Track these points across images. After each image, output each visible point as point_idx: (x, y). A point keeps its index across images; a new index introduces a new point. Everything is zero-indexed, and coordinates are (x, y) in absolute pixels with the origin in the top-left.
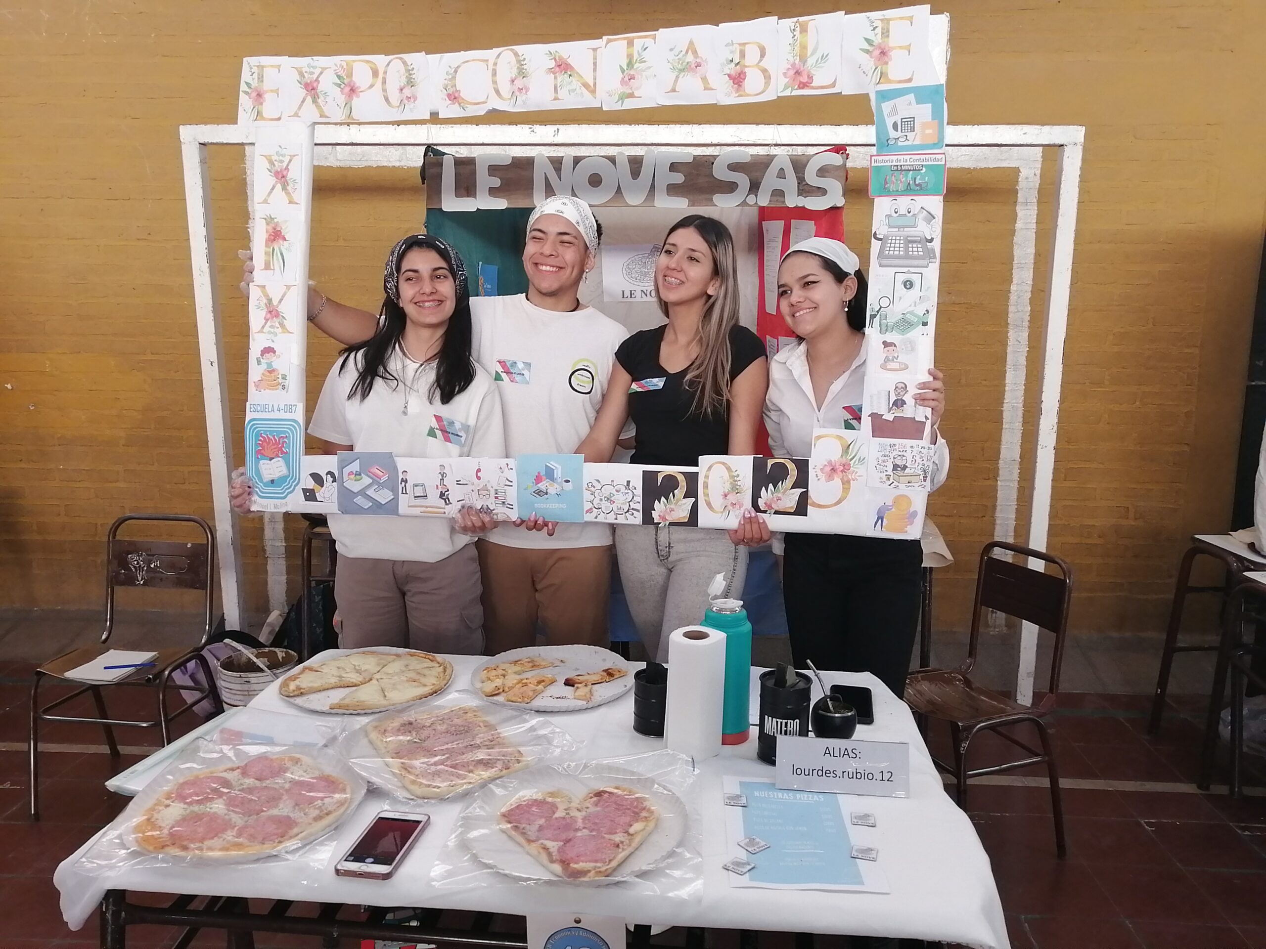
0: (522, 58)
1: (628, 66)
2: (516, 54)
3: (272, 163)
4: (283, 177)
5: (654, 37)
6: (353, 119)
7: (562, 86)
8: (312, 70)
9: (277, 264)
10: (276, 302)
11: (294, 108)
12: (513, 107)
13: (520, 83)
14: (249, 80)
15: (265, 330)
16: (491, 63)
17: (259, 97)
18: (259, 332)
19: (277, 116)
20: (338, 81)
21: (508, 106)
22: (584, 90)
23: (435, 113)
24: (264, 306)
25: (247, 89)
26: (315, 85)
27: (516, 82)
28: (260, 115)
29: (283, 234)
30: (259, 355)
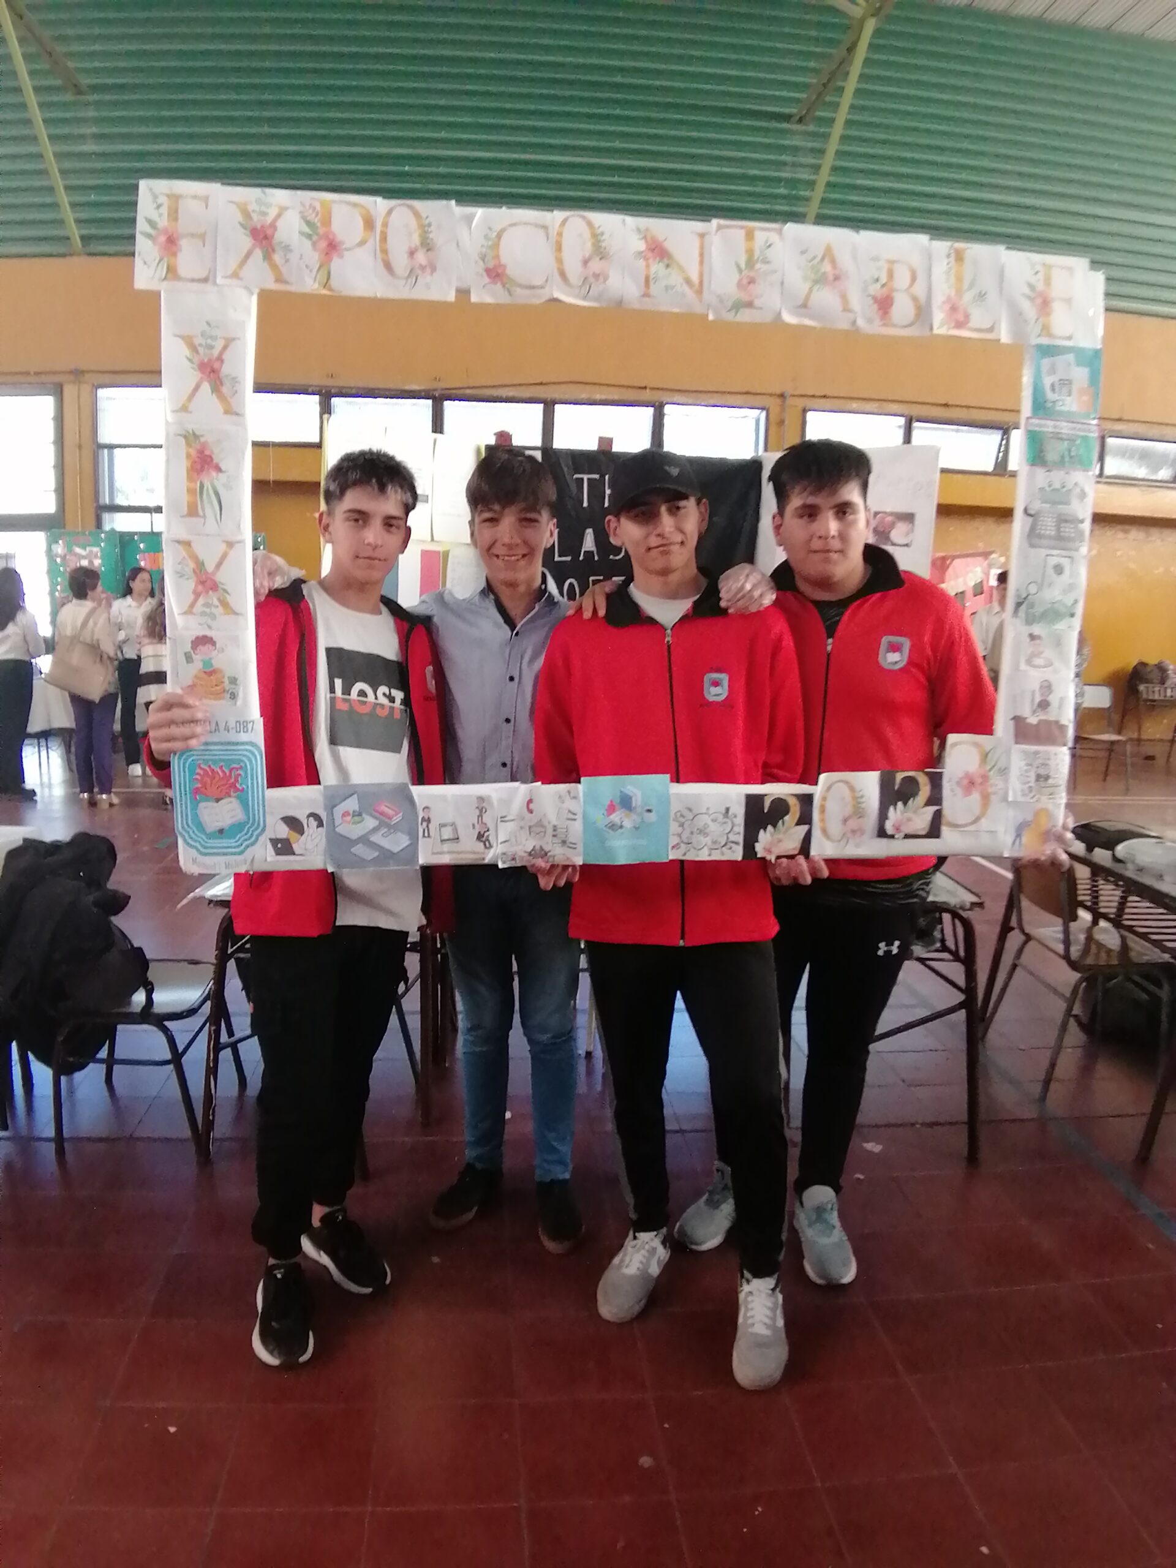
0: (598, 231)
1: (747, 264)
2: (589, 224)
3: (194, 348)
4: (213, 371)
5: (780, 232)
6: (330, 289)
7: (656, 279)
8: (263, 208)
9: (209, 509)
10: (210, 567)
11: (233, 265)
12: (585, 298)
13: (596, 266)
14: (154, 216)
15: (195, 610)
16: (553, 232)
17: (171, 243)
18: (185, 613)
19: (203, 275)
20: (307, 230)
21: (577, 296)
22: (686, 289)
23: (463, 293)
24: (192, 575)
25: (148, 229)
26: (269, 232)
27: (590, 264)
28: (172, 273)
29: (215, 461)
30: (188, 647)
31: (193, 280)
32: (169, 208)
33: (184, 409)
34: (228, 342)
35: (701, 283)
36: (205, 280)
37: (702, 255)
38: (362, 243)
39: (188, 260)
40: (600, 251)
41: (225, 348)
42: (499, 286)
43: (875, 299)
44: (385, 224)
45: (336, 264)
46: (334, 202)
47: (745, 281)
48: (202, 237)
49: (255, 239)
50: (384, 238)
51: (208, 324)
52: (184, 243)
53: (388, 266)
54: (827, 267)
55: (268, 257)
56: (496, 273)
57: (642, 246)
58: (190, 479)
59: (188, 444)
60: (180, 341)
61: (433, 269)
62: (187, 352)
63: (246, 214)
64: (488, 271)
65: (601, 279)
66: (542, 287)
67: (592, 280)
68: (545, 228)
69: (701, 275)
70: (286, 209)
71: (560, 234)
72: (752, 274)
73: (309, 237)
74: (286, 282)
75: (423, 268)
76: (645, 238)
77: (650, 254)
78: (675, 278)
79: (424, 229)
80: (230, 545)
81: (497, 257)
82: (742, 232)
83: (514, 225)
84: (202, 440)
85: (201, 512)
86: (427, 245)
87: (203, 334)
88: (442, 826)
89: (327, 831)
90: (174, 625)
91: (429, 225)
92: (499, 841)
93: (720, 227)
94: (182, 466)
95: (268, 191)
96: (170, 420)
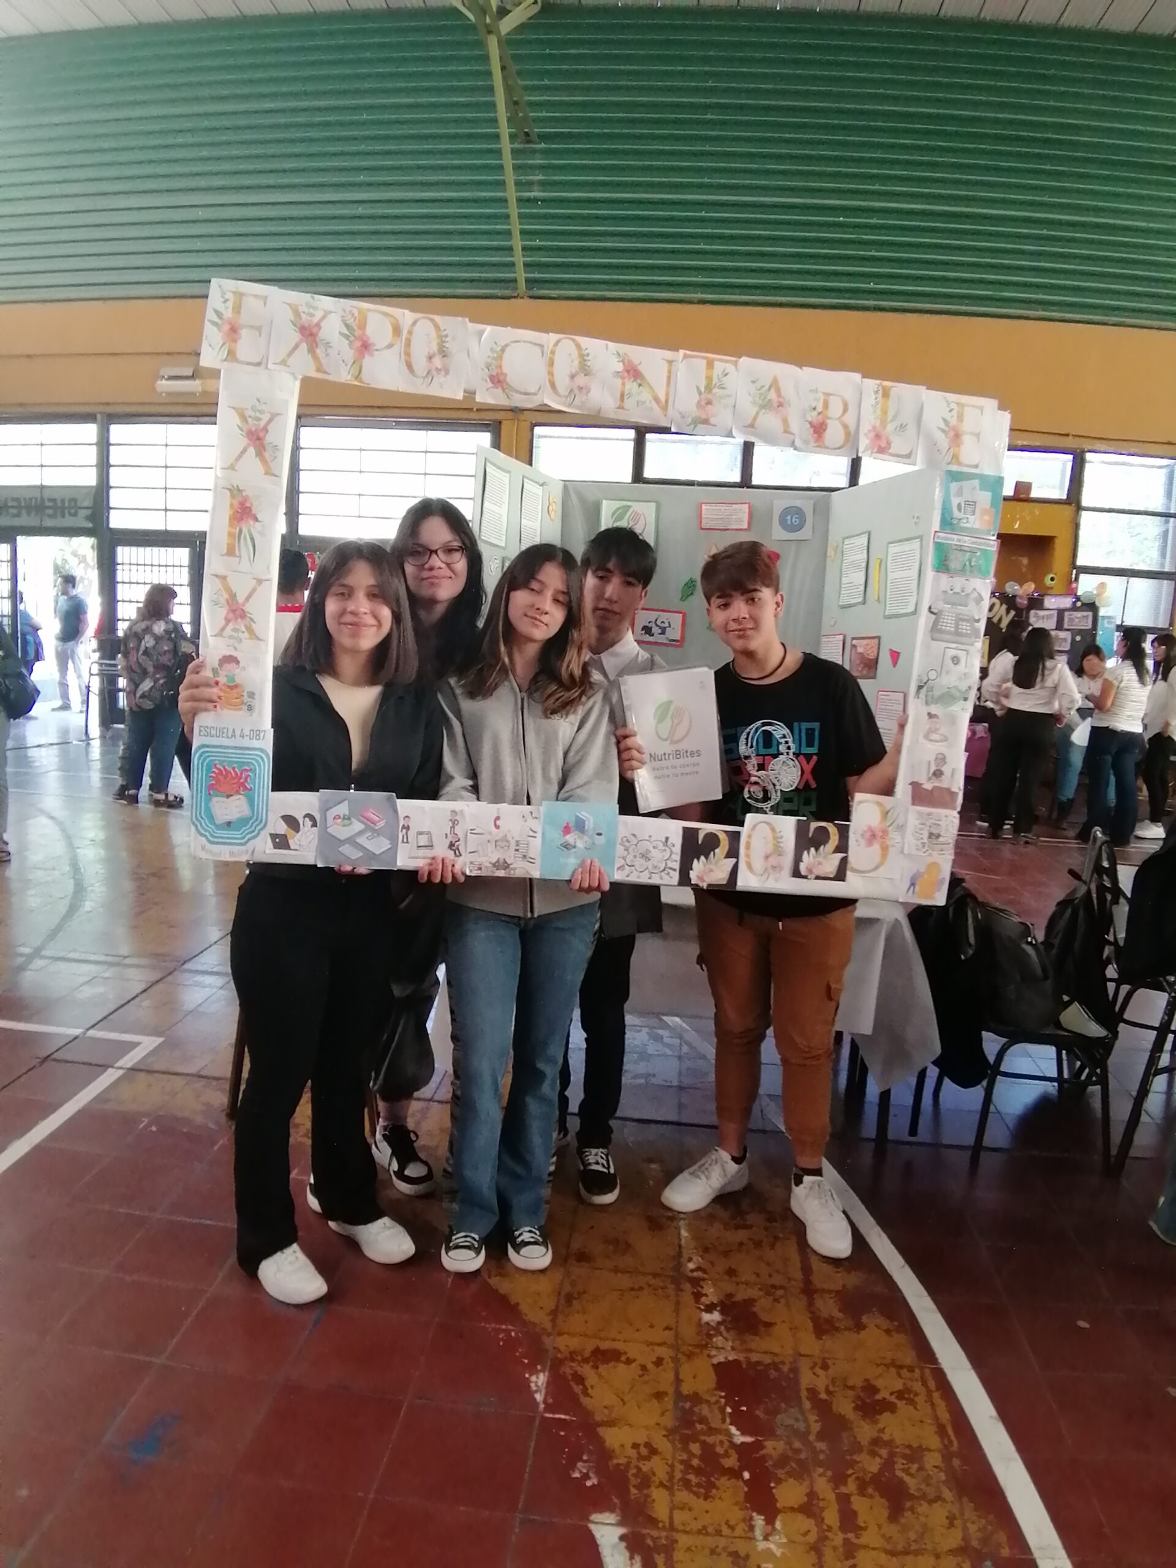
0: (586, 352)
1: (706, 388)
2: (578, 346)
3: (244, 418)
4: (259, 439)
5: (735, 364)
6: (361, 381)
7: (630, 395)
8: (311, 311)
9: (245, 550)
10: (241, 599)
11: (283, 354)
12: (570, 406)
13: (581, 380)
14: (220, 307)
15: (224, 634)
16: (547, 351)
17: (233, 332)
18: (216, 636)
19: (257, 360)
20: (346, 331)
21: (564, 404)
22: (654, 405)
23: (470, 394)
24: (225, 603)
25: (216, 319)
26: (315, 330)
27: (576, 379)
28: (231, 355)
29: (254, 511)
30: (216, 665)
31: (248, 364)
32: (234, 303)
33: (232, 467)
34: (274, 416)
35: (667, 401)
36: (259, 364)
37: (669, 378)
38: (390, 346)
39: (246, 348)
40: (585, 369)
41: (270, 421)
42: (499, 390)
43: (810, 423)
44: (410, 332)
45: (367, 361)
46: (369, 310)
47: (703, 403)
48: (259, 329)
49: (302, 334)
50: (408, 343)
51: (258, 400)
52: (244, 333)
53: (409, 366)
54: (772, 395)
55: (312, 350)
56: (498, 380)
57: (620, 367)
58: (231, 525)
59: (233, 496)
60: (234, 412)
61: (447, 372)
62: (238, 421)
63: (297, 313)
64: (492, 378)
65: (585, 391)
66: (535, 394)
67: (577, 391)
68: (541, 346)
69: (667, 394)
70: (331, 312)
71: (553, 352)
72: (710, 397)
73: (347, 337)
74: (326, 373)
75: (438, 370)
76: (623, 361)
77: (626, 374)
78: (646, 396)
79: (442, 339)
80: (260, 582)
81: (501, 367)
82: (705, 362)
83: (516, 342)
84: (244, 494)
85: (237, 553)
86: (443, 352)
87: (253, 408)
88: (420, 833)
89: (319, 832)
90: (207, 645)
91: (446, 336)
92: (469, 850)
93: (685, 356)
94: (226, 514)
95: (317, 297)
96: (219, 474)
